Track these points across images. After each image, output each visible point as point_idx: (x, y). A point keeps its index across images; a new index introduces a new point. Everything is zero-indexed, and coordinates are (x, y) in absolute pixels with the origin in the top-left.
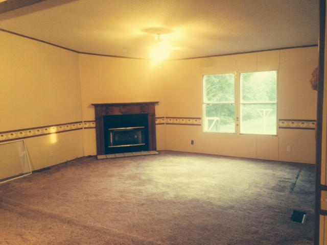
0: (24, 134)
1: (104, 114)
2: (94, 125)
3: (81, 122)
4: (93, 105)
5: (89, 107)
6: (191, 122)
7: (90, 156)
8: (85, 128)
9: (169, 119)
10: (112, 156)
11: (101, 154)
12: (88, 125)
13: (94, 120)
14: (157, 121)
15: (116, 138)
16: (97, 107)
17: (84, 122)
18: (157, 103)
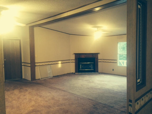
0: (51, 63)
1: (78, 57)
2: (74, 61)
3: (70, 60)
4: (74, 53)
5: (73, 54)
6: (113, 61)
7: (72, 73)
8: (71, 62)
9: (104, 60)
10: (81, 73)
11: (77, 73)
12: (72, 61)
13: (74, 59)
14: (99, 61)
15: (83, 67)
16: (76, 54)
17: (71, 60)
18: (99, 53)
